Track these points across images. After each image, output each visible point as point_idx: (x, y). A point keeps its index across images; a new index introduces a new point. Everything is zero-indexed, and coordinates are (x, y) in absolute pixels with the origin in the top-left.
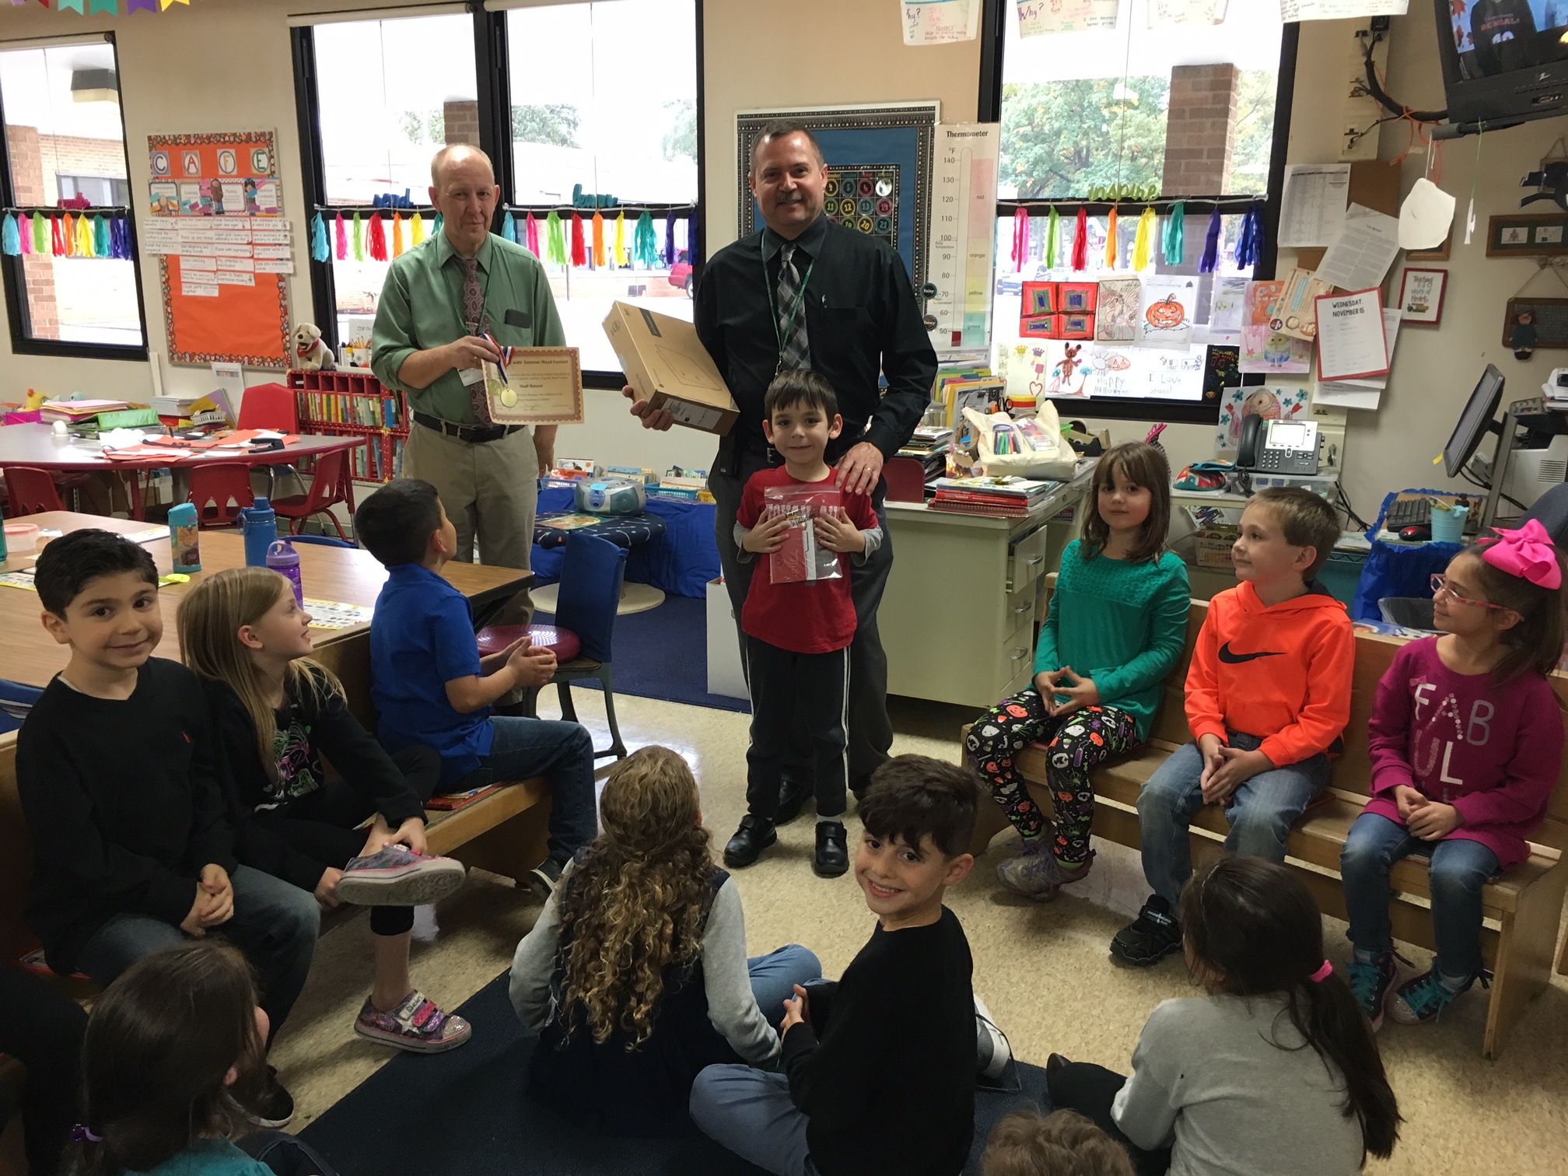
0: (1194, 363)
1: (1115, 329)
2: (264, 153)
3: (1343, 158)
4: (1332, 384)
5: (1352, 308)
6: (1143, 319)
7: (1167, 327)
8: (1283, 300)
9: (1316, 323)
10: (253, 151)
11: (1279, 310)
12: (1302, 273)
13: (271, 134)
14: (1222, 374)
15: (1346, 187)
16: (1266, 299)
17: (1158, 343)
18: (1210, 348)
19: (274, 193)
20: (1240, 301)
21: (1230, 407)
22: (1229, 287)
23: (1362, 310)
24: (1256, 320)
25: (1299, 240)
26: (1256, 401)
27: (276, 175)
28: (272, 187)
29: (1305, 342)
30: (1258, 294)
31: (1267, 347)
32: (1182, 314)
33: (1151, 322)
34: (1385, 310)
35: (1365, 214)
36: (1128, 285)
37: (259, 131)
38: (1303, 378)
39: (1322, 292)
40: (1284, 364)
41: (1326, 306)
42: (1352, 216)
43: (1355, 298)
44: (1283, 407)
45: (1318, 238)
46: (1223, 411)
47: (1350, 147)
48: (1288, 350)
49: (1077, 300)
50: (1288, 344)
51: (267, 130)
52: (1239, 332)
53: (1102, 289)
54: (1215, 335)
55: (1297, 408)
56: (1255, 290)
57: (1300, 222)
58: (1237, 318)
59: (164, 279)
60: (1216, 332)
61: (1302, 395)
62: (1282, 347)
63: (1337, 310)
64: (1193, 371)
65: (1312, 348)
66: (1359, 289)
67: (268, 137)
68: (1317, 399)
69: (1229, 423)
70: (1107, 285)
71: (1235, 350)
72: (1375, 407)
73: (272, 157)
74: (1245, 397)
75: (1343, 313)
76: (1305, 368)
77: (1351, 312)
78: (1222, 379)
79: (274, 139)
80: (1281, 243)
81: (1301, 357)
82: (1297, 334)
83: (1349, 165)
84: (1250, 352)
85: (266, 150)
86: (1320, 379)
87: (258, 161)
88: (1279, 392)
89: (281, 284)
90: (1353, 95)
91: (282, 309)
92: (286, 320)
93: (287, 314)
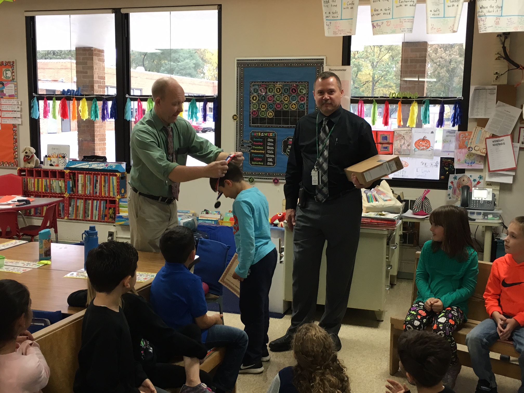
0: (435, 164)
1: (401, 151)
2: (9, 70)
3: (493, 83)
4: (493, 173)
5: (500, 143)
6: (413, 147)
7: (423, 149)
8: (472, 139)
9: (486, 149)
10: (4, 69)
11: (471, 143)
12: (479, 128)
13: (13, 62)
14: (447, 169)
15: (496, 95)
16: (464, 139)
17: (420, 156)
18: (441, 158)
19: (13, 88)
20: (453, 139)
21: (452, 183)
22: (448, 134)
23: (504, 144)
24: (460, 147)
25: (478, 115)
26: (462, 180)
27: (15, 80)
28: (13, 85)
29: (481, 156)
30: (461, 136)
31: (466, 158)
32: (430, 144)
33: (416, 147)
34: (513, 143)
35: (503, 105)
36: (407, 132)
37: (7, 61)
38: (481, 170)
39: (488, 136)
40: (473, 165)
41: (490, 141)
42: (498, 106)
43: (501, 138)
44: (473, 182)
45: (485, 115)
46: (450, 184)
47: (496, 79)
48: (474, 159)
49: (385, 138)
50: (474, 157)
51: (11, 60)
52: (454, 152)
53: (395, 134)
54: (443, 153)
55: (479, 183)
56: (460, 135)
57: (478, 108)
58: (453, 146)
60: (444, 152)
61: (481, 177)
62: (472, 158)
63: (494, 143)
64: (435, 168)
65: (485, 158)
66: (502, 135)
67: (11, 63)
68: (488, 179)
69: (452, 189)
70: (398, 132)
71: (453, 159)
72: (512, 183)
73: (13, 72)
74: (458, 178)
75: (496, 145)
76: (482, 167)
77: (499, 144)
78: (447, 171)
79: (15, 64)
80: (470, 116)
81: (480, 162)
82: (479, 153)
83: (496, 86)
84: (459, 160)
85: (11, 69)
86: (489, 171)
87: (6, 74)
88: (471, 176)
89: (14, 129)
90: (496, 59)
91: (14, 140)
92: (16, 145)
93: (17, 142)
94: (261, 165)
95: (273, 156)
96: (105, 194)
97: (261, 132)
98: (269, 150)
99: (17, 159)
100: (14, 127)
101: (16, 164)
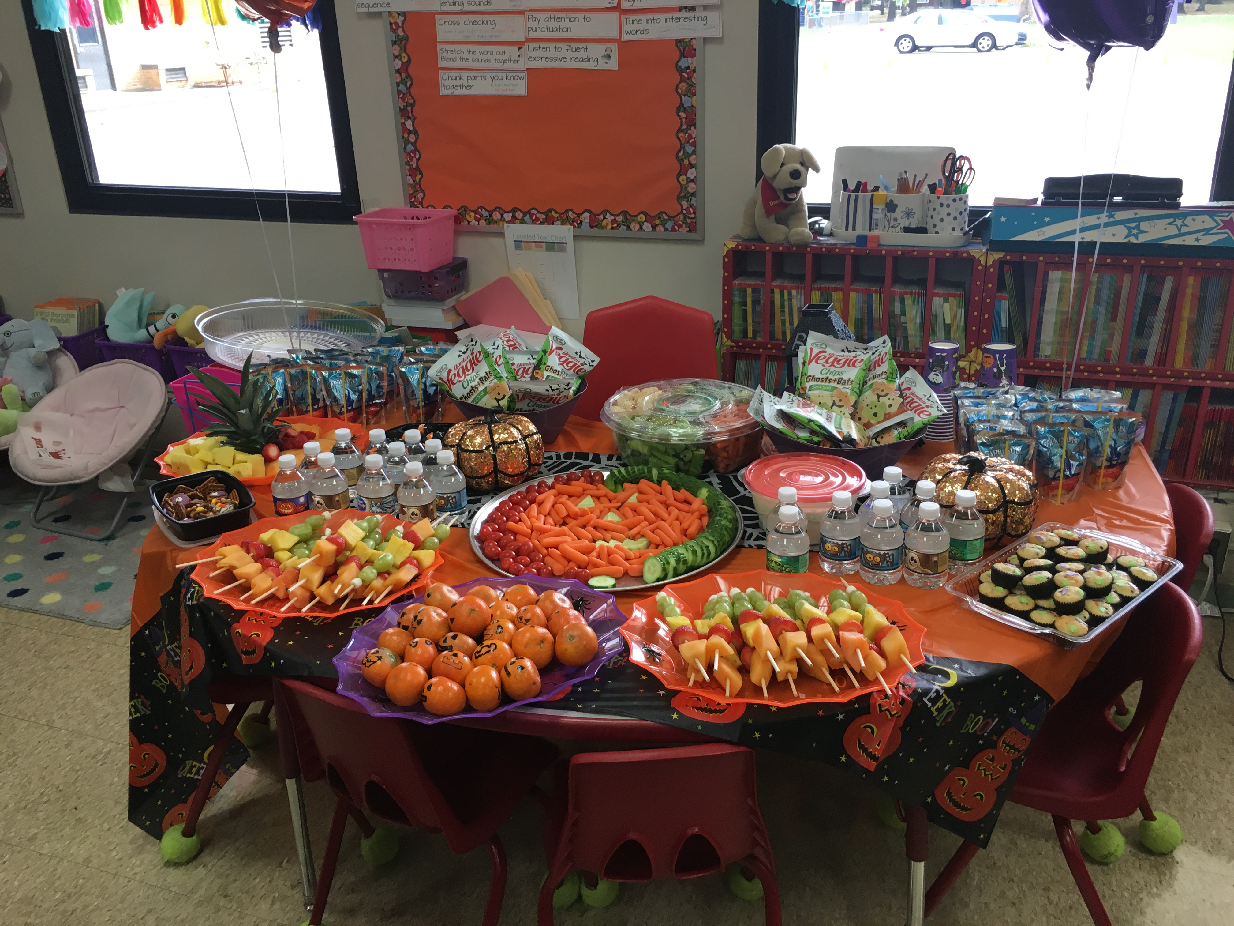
59: (398, 64)
89: (683, 63)
91: (683, 115)
92: (690, 137)
93: (694, 125)
96: (1194, 359)
99: (693, 201)
100: (683, 55)
101: (688, 221)
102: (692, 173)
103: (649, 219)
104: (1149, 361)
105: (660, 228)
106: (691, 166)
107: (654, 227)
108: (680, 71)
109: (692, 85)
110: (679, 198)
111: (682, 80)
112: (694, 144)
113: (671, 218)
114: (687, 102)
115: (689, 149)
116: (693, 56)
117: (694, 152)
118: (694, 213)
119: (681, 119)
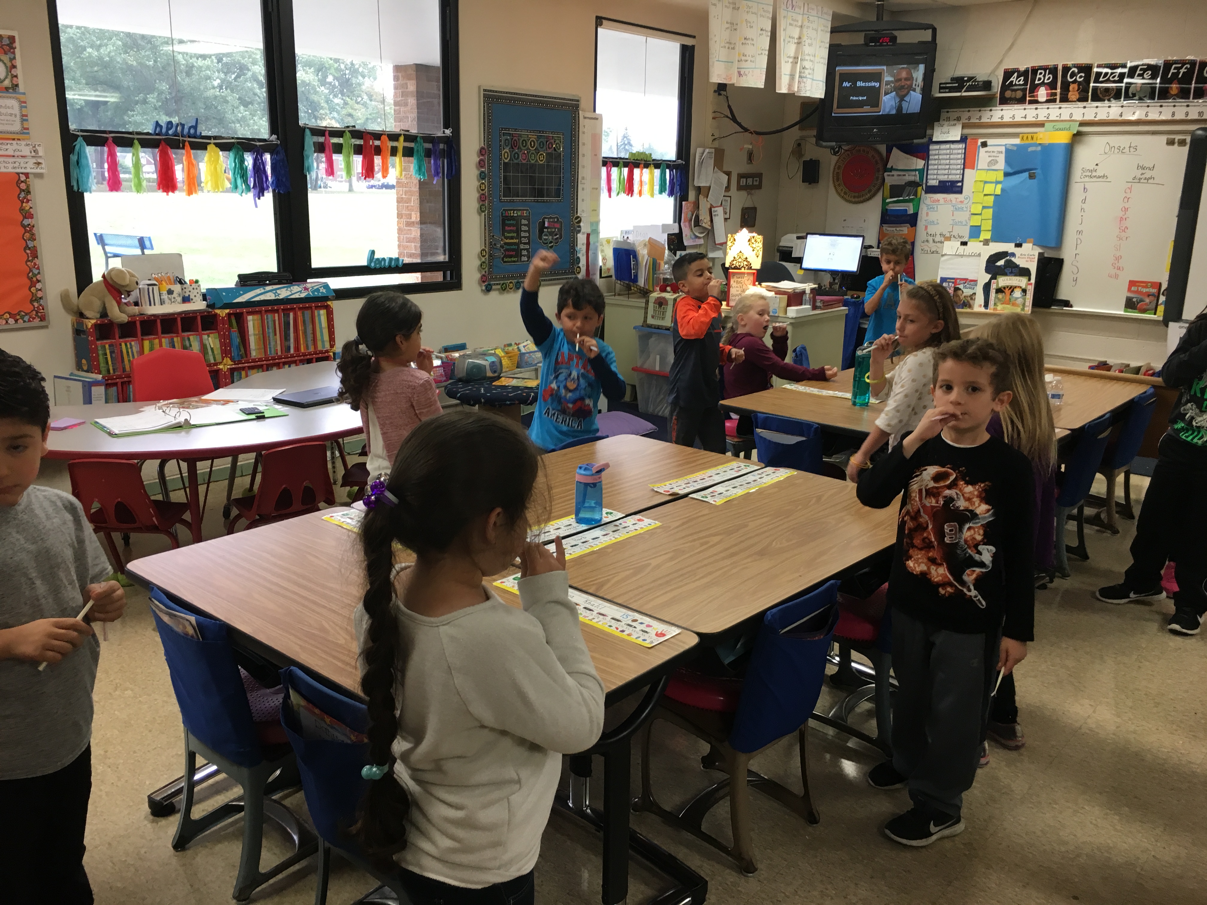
2: (1, 61)
3: (711, 146)
5: (716, 213)
9: (711, 221)
12: (703, 198)
13: (11, 39)
15: (713, 160)
16: (687, 210)
19: (16, 110)
24: (685, 220)
25: (699, 183)
27: (21, 88)
28: (13, 104)
30: (685, 208)
31: (691, 233)
35: (718, 172)
39: (709, 207)
40: (696, 240)
42: (715, 173)
43: (717, 209)
45: (706, 182)
47: (713, 141)
51: (5, 33)
57: (698, 175)
66: (718, 205)
67: (6, 42)
71: (682, 235)
73: (13, 67)
75: (715, 216)
76: (702, 241)
79: (17, 44)
80: (691, 184)
83: (714, 151)
84: (686, 236)
90: (713, 118)
91: (28, 251)
92: (35, 264)
93: (37, 257)
94: (514, 262)
95: (527, 247)
96: (307, 347)
97: (514, 210)
98: (523, 237)
99: (42, 302)
100: (25, 217)
101: (39, 314)
102: (39, 286)
103: (12, 316)
104: (292, 351)
105: (20, 321)
106: (38, 281)
107: (16, 321)
108: (24, 226)
109: (33, 234)
110: (32, 301)
111: (26, 231)
112: (38, 268)
113: (27, 314)
114: (31, 244)
115: (36, 272)
116: (32, 218)
117: (39, 273)
118: (43, 309)
119: (28, 254)
